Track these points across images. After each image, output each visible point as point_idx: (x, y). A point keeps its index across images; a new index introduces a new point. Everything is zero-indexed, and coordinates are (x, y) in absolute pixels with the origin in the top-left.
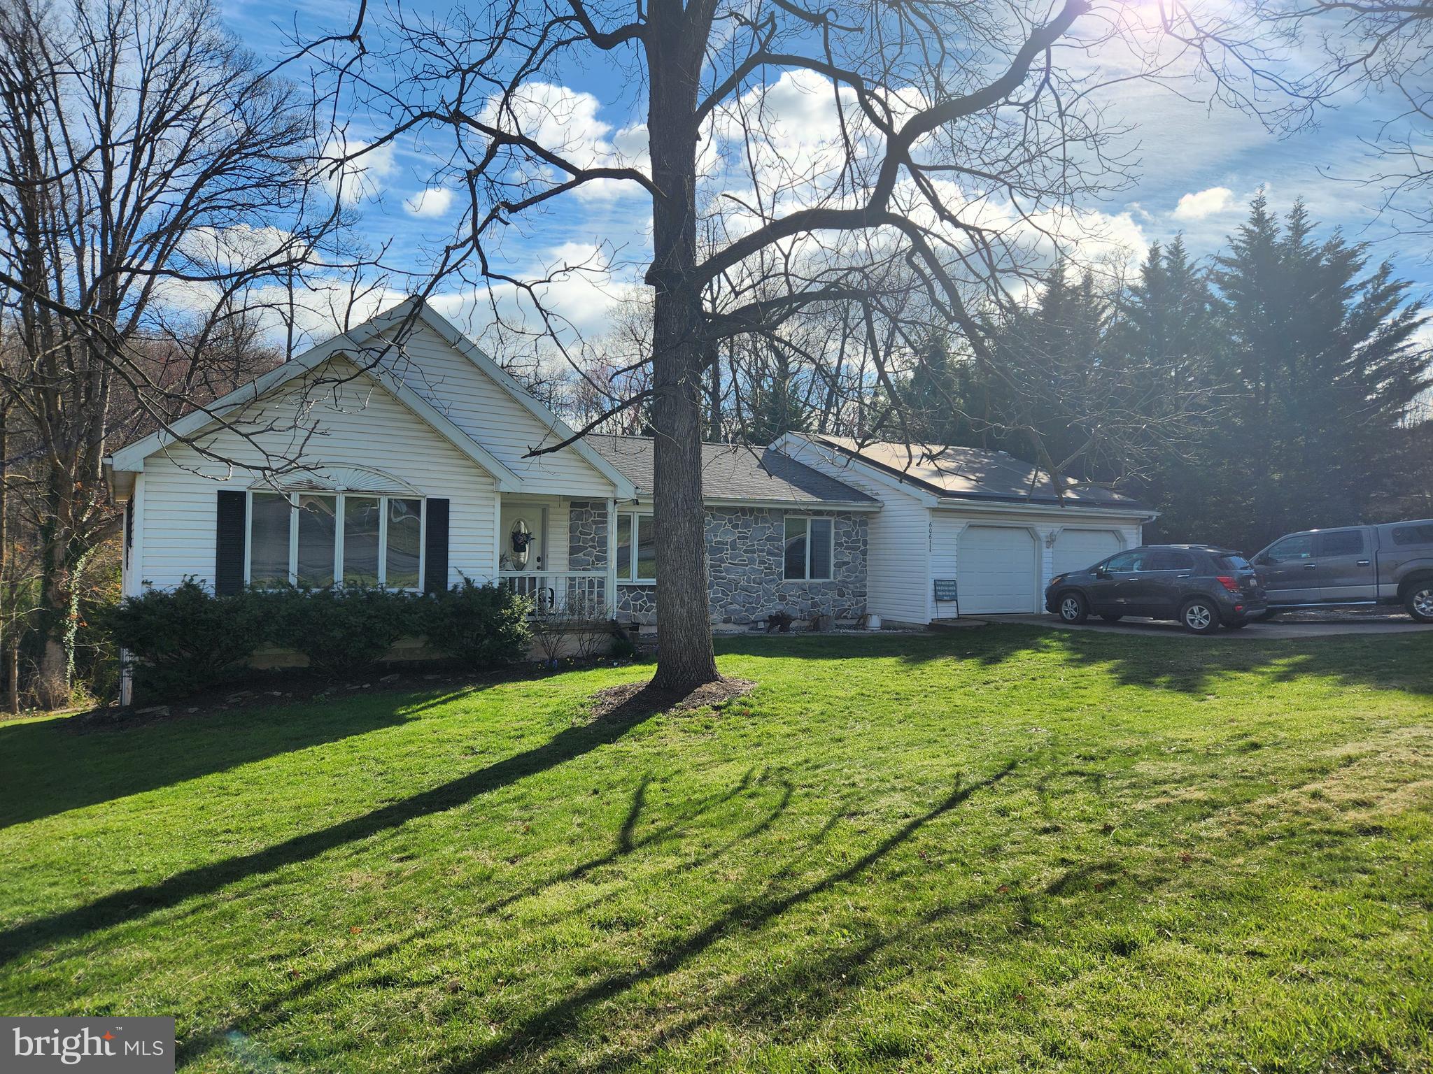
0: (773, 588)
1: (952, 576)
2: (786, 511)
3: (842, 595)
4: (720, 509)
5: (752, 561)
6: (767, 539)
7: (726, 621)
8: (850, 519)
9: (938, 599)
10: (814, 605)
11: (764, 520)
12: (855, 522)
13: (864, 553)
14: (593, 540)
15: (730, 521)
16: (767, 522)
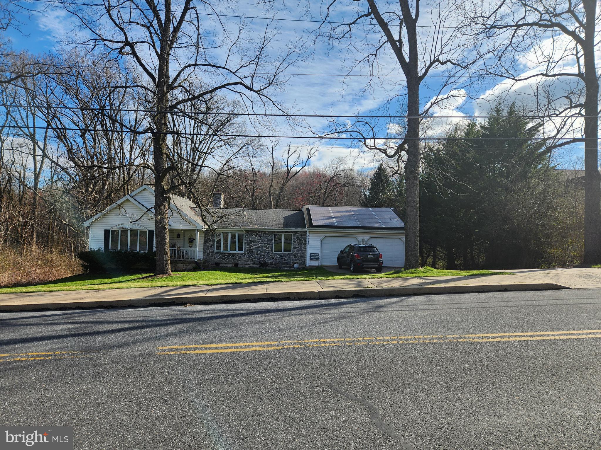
0: (269, 255)
1: (319, 252)
2: (274, 232)
3: (295, 257)
4: (250, 231)
5: (262, 246)
6: (267, 240)
7: (253, 264)
8: (299, 234)
9: (311, 259)
10: (285, 260)
11: (266, 234)
12: (301, 235)
13: (305, 244)
14: (210, 240)
15: (254, 235)
16: (267, 235)
